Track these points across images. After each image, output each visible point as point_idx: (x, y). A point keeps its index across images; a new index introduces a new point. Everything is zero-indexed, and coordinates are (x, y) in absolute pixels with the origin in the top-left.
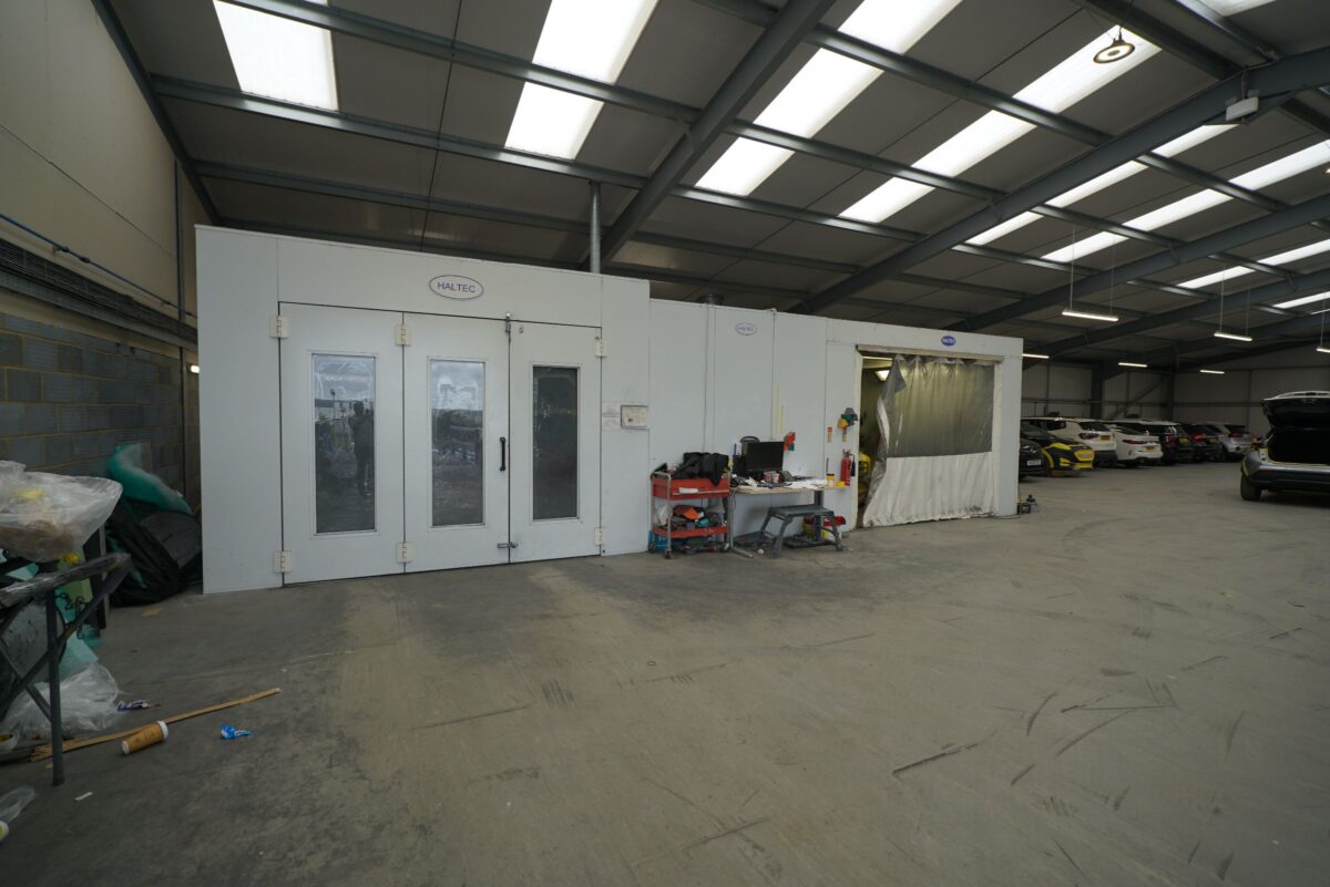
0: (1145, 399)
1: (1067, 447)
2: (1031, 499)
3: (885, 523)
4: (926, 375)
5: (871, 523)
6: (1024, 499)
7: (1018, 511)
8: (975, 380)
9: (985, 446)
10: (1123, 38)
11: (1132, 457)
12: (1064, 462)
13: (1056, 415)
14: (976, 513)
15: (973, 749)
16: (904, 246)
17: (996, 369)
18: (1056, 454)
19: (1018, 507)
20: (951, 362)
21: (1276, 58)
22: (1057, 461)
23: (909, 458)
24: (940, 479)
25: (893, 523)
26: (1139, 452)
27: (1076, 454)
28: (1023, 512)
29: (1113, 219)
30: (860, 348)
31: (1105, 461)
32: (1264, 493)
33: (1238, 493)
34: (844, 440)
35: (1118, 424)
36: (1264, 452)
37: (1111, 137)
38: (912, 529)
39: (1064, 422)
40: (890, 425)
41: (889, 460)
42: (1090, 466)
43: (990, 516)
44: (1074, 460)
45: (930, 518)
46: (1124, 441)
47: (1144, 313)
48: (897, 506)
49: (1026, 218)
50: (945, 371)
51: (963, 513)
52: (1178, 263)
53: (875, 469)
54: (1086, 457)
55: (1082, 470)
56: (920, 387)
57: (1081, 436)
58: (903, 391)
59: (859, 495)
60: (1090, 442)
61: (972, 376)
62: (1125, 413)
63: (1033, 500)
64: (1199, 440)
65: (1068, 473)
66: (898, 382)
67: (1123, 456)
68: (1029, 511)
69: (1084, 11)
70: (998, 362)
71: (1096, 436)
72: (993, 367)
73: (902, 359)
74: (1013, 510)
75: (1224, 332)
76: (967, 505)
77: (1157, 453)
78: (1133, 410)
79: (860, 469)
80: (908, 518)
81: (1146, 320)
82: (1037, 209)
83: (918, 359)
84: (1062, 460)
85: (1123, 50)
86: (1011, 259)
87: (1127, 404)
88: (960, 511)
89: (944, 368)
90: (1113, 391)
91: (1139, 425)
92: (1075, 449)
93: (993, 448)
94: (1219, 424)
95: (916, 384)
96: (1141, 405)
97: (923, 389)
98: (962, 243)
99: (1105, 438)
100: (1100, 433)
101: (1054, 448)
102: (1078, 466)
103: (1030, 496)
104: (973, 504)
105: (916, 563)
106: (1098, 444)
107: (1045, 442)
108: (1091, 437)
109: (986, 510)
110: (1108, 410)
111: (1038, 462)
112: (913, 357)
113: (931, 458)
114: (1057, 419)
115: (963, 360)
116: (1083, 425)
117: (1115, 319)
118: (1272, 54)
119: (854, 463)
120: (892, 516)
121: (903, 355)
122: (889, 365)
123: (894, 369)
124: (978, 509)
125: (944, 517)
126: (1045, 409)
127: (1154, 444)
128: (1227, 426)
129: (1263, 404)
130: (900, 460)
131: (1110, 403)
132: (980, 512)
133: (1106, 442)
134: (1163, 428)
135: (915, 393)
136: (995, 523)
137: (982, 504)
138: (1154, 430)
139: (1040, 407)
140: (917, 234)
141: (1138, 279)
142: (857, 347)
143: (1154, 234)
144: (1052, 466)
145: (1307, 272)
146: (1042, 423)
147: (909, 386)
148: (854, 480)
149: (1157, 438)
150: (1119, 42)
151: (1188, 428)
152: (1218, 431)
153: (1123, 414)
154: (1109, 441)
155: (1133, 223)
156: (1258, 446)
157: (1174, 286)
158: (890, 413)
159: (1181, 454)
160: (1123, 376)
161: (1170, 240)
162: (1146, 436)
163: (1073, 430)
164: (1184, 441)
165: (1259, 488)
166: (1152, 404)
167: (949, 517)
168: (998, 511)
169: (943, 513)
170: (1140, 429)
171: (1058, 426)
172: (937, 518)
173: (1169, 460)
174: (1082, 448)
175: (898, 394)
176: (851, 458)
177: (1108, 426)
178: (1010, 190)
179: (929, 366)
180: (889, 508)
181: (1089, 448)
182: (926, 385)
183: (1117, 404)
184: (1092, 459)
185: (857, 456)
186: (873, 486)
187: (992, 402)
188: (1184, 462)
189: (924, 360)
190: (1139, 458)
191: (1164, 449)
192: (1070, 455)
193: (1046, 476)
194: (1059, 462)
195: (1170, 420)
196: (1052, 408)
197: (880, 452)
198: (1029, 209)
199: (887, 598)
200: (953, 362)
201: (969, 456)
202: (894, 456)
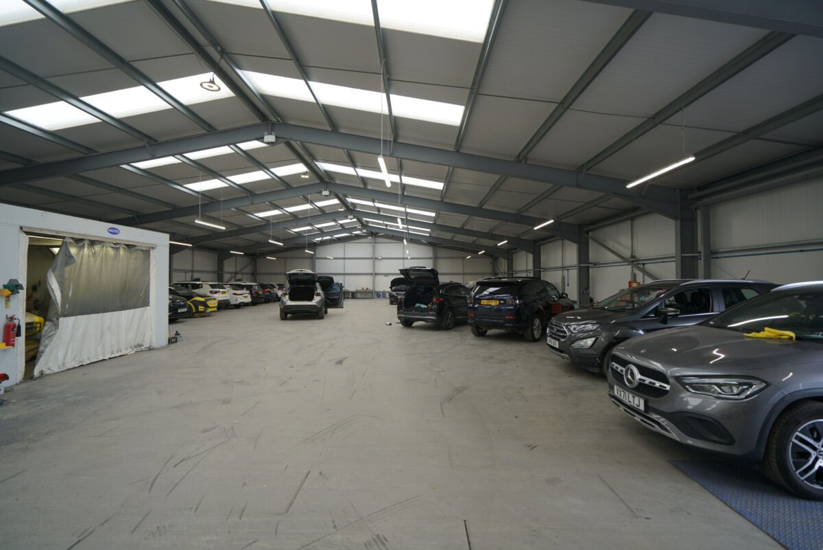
0: (243, 271)
1: (202, 299)
2: (177, 334)
3: (56, 370)
4: (94, 254)
5: (42, 373)
6: (173, 334)
7: (169, 342)
8: (136, 259)
9: (145, 303)
10: (215, 81)
11: (238, 302)
12: (201, 308)
13: (198, 280)
14: (139, 349)
15: (105, 525)
16: (76, 155)
17: (151, 252)
18: (197, 304)
19: (169, 340)
20: (116, 246)
21: (281, 122)
22: (197, 308)
23: (80, 317)
24: (109, 328)
25: (65, 369)
26: (241, 299)
27: (208, 303)
28: (172, 343)
29: (221, 173)
30: (24, 229)
31: (224, 306)
32: (289, 315)
33: (279, 317)
34: (7, 307)
35: (230, 285)
36: (287, 297)
37: (216, 130)
38: (85, 370)
39: (202, 284)
40: (62, 292)
41: (61, 319)
42: (215, 309)
43: (150, 349)
44: (207, 306)
45: (102, 358)
46: (234, 294)
47: (241, 226)
48: (69, 353)
49: (170, 160)
50: (111, 252)
51: (129, 350)
52: (252, 204)
53: (46, 328)
54: (213, 304)
55: (211, 312)
56: (89, 262)
57: (211, 292)
58: (73, 266)
59: (27, 352)
60: (216, 296)
61: (134, 256)
62: (235, 278)
63: (179, 334)
64: (268, 292)
65: (204, 315)
66: (69, 258)
67: (233, 302)
68: (176, 342)
69: (194, 55)
70: (153, 248)
71: (219, 292)
72: (149, 251)
73: (71, 241)
74: (166, 342)
75: (273, 240)
76: (132, 344)
77: (249, 300)
78: (239, 277)
79: (27, 329)
80: (81, 362)
81: (242, 230)
82: (178, 156)
83: (86, 243)
84: (200, 307)
85: (215, 88)
86: (164, 182)
87: (236, 273)
88: (127, 349)
89: (110, 249)
90: (229, 266)
91: (240, 285)
92: (207, 300)
93: (150, 304)
94: (274, 284)
95: (85, 261)
96: (243, 274)
97: (92, 264)
98: (128, 164)
99: (224, 293)
100: (221, 290)
101: (194, 300)
102: (209, 310)
103: (177, 332)
104: (136, 344)
105: (82, 397)
106: (220, 297)
107: (189, 297)
108: (216, 292)
109: (146, 345)
110: (226, 277)
111: (185, 310)
112: (82, 240)
113: (101, 314)
114: (198, 283)
115: (125, 245)
116: (212, 286)
117: (224, 228)
118: (279, 119)
119: (19, 327)
120: (63, 364)
121: (73, 238)
122: (60, 244)
123: (64, 248)
124: (140, 345)
125: (113, 356)
126: (192, 276)
127: (247, 295)
128: (278, 285)
129: (286, 275)
130: (71, 319)
131: (227, 273)
132: (143, 348)
133: (224, 295)
134: (251, 286)
135: (84, 267)
136: (154, 352)
137: (144, 341)
138: (249, 288)
139: (189, 275)
140: (89, 149)
141: (237, 208)
142: (21, 228)
143: (242, 187)
144: (194, 311)
145: (301, 217)
146: (189, 286)
147: (78, 261)
148: (21, 341)
149: (248, 292)
150: (212, 82)
151: (263, 286)
152: (274, 287)
153: (234, 279)
154: (226, 294)
155: (232, 178)
156: (285, 294)
157: (252, 215)
158: (61, 284)
159: (259, 300)
160: (234, 258)
161: (248, 191)
162: (244, 291)
163: (206, 289)
164: (260, 292)
165: (286, 314)
166: (247, 274)
167: (117, 355)
168: (155, 345)
169: (112, 353)
170: (241, 287)
171: (198, 287)
172: (107, 357)
173: (254, 303)
174: (211, 299)
175: (67, 269)
176: (16, 322)
177: (225, 286)
178: (161, 139)
179: (97, 248)
180: (61, 356)
181: (214, 299)
182: (95, 262)
183: (231, 273)
184: (216, 305)
185: (22, 318)
186: (44, 342)
187: (149, 273)
188: (261, 303)
189: (93, 243)
190: (241, 303)
191: (252, 297)
192: (205, 304)
193: (191, 317)
194: (198, 308)
195: (255, 282)
196: (196, 276)
197: (51, 314)
198: (173, 155)
199: (46, 434)
200: (118, 246)
201: (132, 310)
202: (64, 316)
